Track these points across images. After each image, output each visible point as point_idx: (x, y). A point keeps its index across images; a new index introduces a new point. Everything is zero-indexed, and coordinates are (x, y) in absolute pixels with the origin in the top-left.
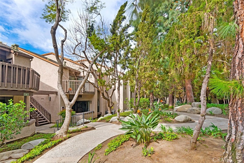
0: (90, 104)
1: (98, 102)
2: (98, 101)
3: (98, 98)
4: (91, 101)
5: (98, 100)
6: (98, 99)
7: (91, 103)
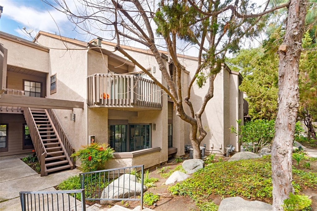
0: (152, 131)
1: (169, 127)
2: (171, 125)
3: (171, 118)
4: (155, 125)
5: (171, 122)
6: (169, 120)
7: (155, 129)
